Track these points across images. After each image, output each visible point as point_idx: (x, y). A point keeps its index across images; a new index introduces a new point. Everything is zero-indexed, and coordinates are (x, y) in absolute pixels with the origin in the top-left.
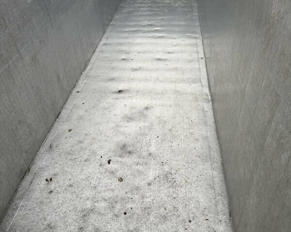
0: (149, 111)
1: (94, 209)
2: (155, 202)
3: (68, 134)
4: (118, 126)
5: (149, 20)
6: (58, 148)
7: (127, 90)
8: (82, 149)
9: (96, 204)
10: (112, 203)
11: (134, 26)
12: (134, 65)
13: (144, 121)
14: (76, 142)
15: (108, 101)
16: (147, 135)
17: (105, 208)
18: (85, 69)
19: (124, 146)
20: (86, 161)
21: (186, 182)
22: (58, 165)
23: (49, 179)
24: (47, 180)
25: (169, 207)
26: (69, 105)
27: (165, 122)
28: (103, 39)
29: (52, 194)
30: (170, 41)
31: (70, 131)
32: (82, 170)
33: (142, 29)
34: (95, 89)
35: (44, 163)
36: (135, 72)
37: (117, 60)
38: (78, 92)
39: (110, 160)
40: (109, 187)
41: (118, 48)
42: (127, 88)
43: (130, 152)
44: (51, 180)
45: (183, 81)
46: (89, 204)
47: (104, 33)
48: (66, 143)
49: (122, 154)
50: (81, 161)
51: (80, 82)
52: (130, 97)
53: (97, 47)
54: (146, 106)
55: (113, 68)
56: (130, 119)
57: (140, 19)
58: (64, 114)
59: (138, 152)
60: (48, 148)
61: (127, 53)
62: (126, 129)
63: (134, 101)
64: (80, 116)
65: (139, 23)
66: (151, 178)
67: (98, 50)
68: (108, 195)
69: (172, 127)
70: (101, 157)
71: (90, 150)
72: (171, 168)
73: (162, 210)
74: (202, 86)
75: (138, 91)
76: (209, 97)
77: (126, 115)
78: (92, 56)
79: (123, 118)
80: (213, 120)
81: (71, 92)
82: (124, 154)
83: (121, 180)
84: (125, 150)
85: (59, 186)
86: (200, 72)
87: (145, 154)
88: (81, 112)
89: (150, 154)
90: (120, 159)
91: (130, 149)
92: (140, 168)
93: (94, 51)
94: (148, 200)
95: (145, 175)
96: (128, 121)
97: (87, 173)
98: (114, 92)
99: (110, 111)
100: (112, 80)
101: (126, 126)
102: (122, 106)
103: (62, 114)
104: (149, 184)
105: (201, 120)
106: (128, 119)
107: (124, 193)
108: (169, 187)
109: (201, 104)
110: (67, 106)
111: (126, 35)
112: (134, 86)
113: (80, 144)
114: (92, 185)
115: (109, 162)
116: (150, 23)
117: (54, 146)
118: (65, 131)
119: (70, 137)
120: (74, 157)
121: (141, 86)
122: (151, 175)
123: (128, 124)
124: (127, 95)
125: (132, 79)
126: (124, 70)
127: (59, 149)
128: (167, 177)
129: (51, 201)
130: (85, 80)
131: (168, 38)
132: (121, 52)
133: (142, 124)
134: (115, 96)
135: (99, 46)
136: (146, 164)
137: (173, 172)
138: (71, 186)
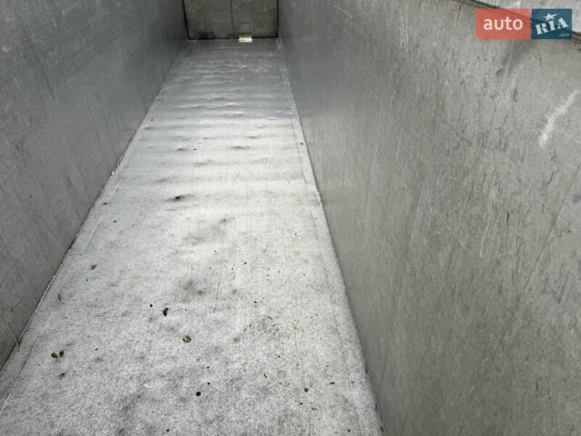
0: (228, 226)
1: (143, 393)
2: (247, 367)
3: (90, 274)
4: (177, 252)
5: (217, 93)
6: (74, 298)
7: (189, 195)
8: (115, 295)
9: (146, 385)
10: (174, 380)
11: (194, 101)
12: (199, 157)
13: (222, 241)
14: (105, 285)
15: (158, 214)
16: (227, 262)
17: (162, 390)
18: (116, 167)
19: (191, 283)
20: (123, 315)
21: (295, 328)
22: (74, 327)
23: (58, 354)
24: (54, 355)
25: (271, 372)
26: (90, 226)
27: (256, 240)
28: (145, 121)
29: (65, 379)
30: (252, 121)
31: (93, 267)
32: (118, 331)
33: (208, 105)
34: (134, 198)
35: (48, 326)
36: (201, 168)
37: (170, 151)
38: (105, 204)
39: (167, 309)
40: (168, 354)
41: (171, 133)
42: (190, 193)
43: (200, 293)
44: (62, 354)
45: (278, 177)
46: (133, 388)
47: (146, 112)
48: (87, 289)
49: (187, 296)
50: (114, 316)
51: (108, 187)
52: (195, 205)
53: (134, 134)
54: (223, 217)
55: (165, 163)
56: (197, 239)
57: (202, 90)
58: (81, 241)
59: (214, 290)
60: (54, 300)
61: (185, 140)
62: (192, 255)
63: (203, 211)
64: (111, 242)
65: (203, 97)
66: (238, 330)
67: (137, 137)
68: (166, 367)
69: (267, 246)
70: (151, 306)
71: (130, 296)
72: (270, 310)
73: (260, 380)
74: (306, 182)
75: (208, 196)
76: (318, 197)
77: (190, 234)
78: (127, 147)
79: (186, 239)
80: (327, 230)
81: (92, 205)
82: (191, 297)
83: (188, 339)
84: (191, 289)
85: (78, 363)
86: (301, 162)
87: (226, 292)
88: (112, 237)
89: (235, 291)
90: (184, 306)
91: (200, 287)
92: (219, 315)
93: (131, 140)
94: (236, 365)
95: (228, 326)
96: (194, 244)
97: (127, 335)
98: (170, 200)
99: (163, 230)
100: (163, 181)
101: (192, 252)
102: (184, 221)
103: (78, 241)
104: (236, 340)
105: (309, 231)
106: (193, 240)
107: (195, 360)
108: (269, 340)
109: (307, 208)
110: (86, 227)
111: (182, 114)
112: (201, 188)
113: (113, 288)
114: (137, 354)
115: (165, 313)
116: (218, 96)
117: (65, 296)
118: (83, 269)
119: (93, 278)
120: (102, 311)
121: (213, 188)
122: (238, 324)
123: (195, 248)
124: (189, 203)
125: (198, 178)
126: (183, 164)
127: (74, 300)
128: (264, 325)
129: (64, 391)
130: (115, 184)
131: (249, 117)
132: (177, 138)
133: (217, 246)
134: (170, 205)
135: (139, 132)
136: (229, 308)
137: (273, 315)
138: (99, 360)
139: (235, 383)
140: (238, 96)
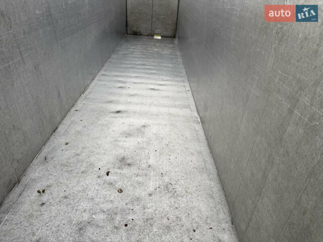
0: (146, 129)
1: (91, 221)
2: (157, 212)
3: (64, 147)
4: (116, 140)
5: (142, 61)
6: (54, 160)
7: (124, 111)
8: (78, 161)
9: (93, 216)
10: (111, 215)
11: (129, 64)
12: (131, 92)
13: (142, 137)
14: (73, 154)
15: (106, 119)
16: (145, 149)
17: (104, 220)
18: (84, 92)
19: (123, 158)
20: (83, 172)
21: (187, 192)
22: (52, 176)
23: (41, 191)
24: (39, 192)
26: (67, 121)
27: (162, 138)
28: (101, 71)
29: (44, 207)
30: (161, 77)
31: (67, 144)
32: (78, 182)
33: (137, 67)
34: (93, 109)
35: (37, 174)
36: (132, 97)
37: (115, 87)
38: (77, 110)
39: (109, 172)
40: (109, 199)
41: (115, 79)
42: (125, 109)
43: (129, 165)
44: (44, 191)
45: (175, 106)
46: (86, 217)
47: (103, 67)
48: (62, 155)
49: (121, 166)
50: (77, 173)
51: (79, 102)
52: (128, 116)
53: (96, 76)
54: (143, 124)
55: (111, 93)
56: (128, 135)
57: (133, 59)
58: (61, 129)
59: (137, 164)
60: (42, 160)
61: (123, 82)
62: (125, 143)
63: (132, 120)
64: (78, 131)
65: (134, 62)
66: (151, 189)
67: (97, 78)
68: (107, 206)
69: (169, 143)
70: (100, 169)
71: (87, 162)
72: (171, 179)
74: (191, 111)
75: (135, 112)
76: (199, 119)
77: (124, 132)
78: (91, 83)
79: (122, 134)
80: (204, 138)
81: (69, 110)
82: (123, 167)
83: (121, 191)
84: (124, 162)
85: (53, 198)
86: (188, 100)
87: (144, 166)
88: (79, 128)
89: (149, 166)
90: (119, 171)
91: (129, 161)
92: (140, 179)
93: (93, 79)
94: (150, 211)
95: (145, 186)
96: (126, 137)
97: (84, 184)
98: (113, 112)
99: (108, 128)
100: (110, 102)
101: (125, 141)
102: (120, 124)
103: (59, 129)
104: (150, 195)
105: (194, 137)
106: (126, 135)
107: (124, 204)
109: (193, 124)
110: (65, 122)
111: (122, 70)
112: (131, 108)
113: (77, 157)
114: (90, 196)
115: (108, 174)
116: (142, 63)
117: (49, 159)
118: (61, 144)
119: (66, 150)
120: (70, 169)
121: (138, 108)
122: (152, 185)
123: (127, 140)
124: (125, 115)
125: (129, 102)
126: (122, 95)
128: (167, 188)
129: (43, 214)
130: (83, 101)
131: (159, 75)
132: (120, 81)
133: (140, 140)
134: (113, 115)
135: (98, 76)
136: (146, 175)
137: (173, 183)
138: (66, 197)
139: (149, 221)
140: (152, 64)
